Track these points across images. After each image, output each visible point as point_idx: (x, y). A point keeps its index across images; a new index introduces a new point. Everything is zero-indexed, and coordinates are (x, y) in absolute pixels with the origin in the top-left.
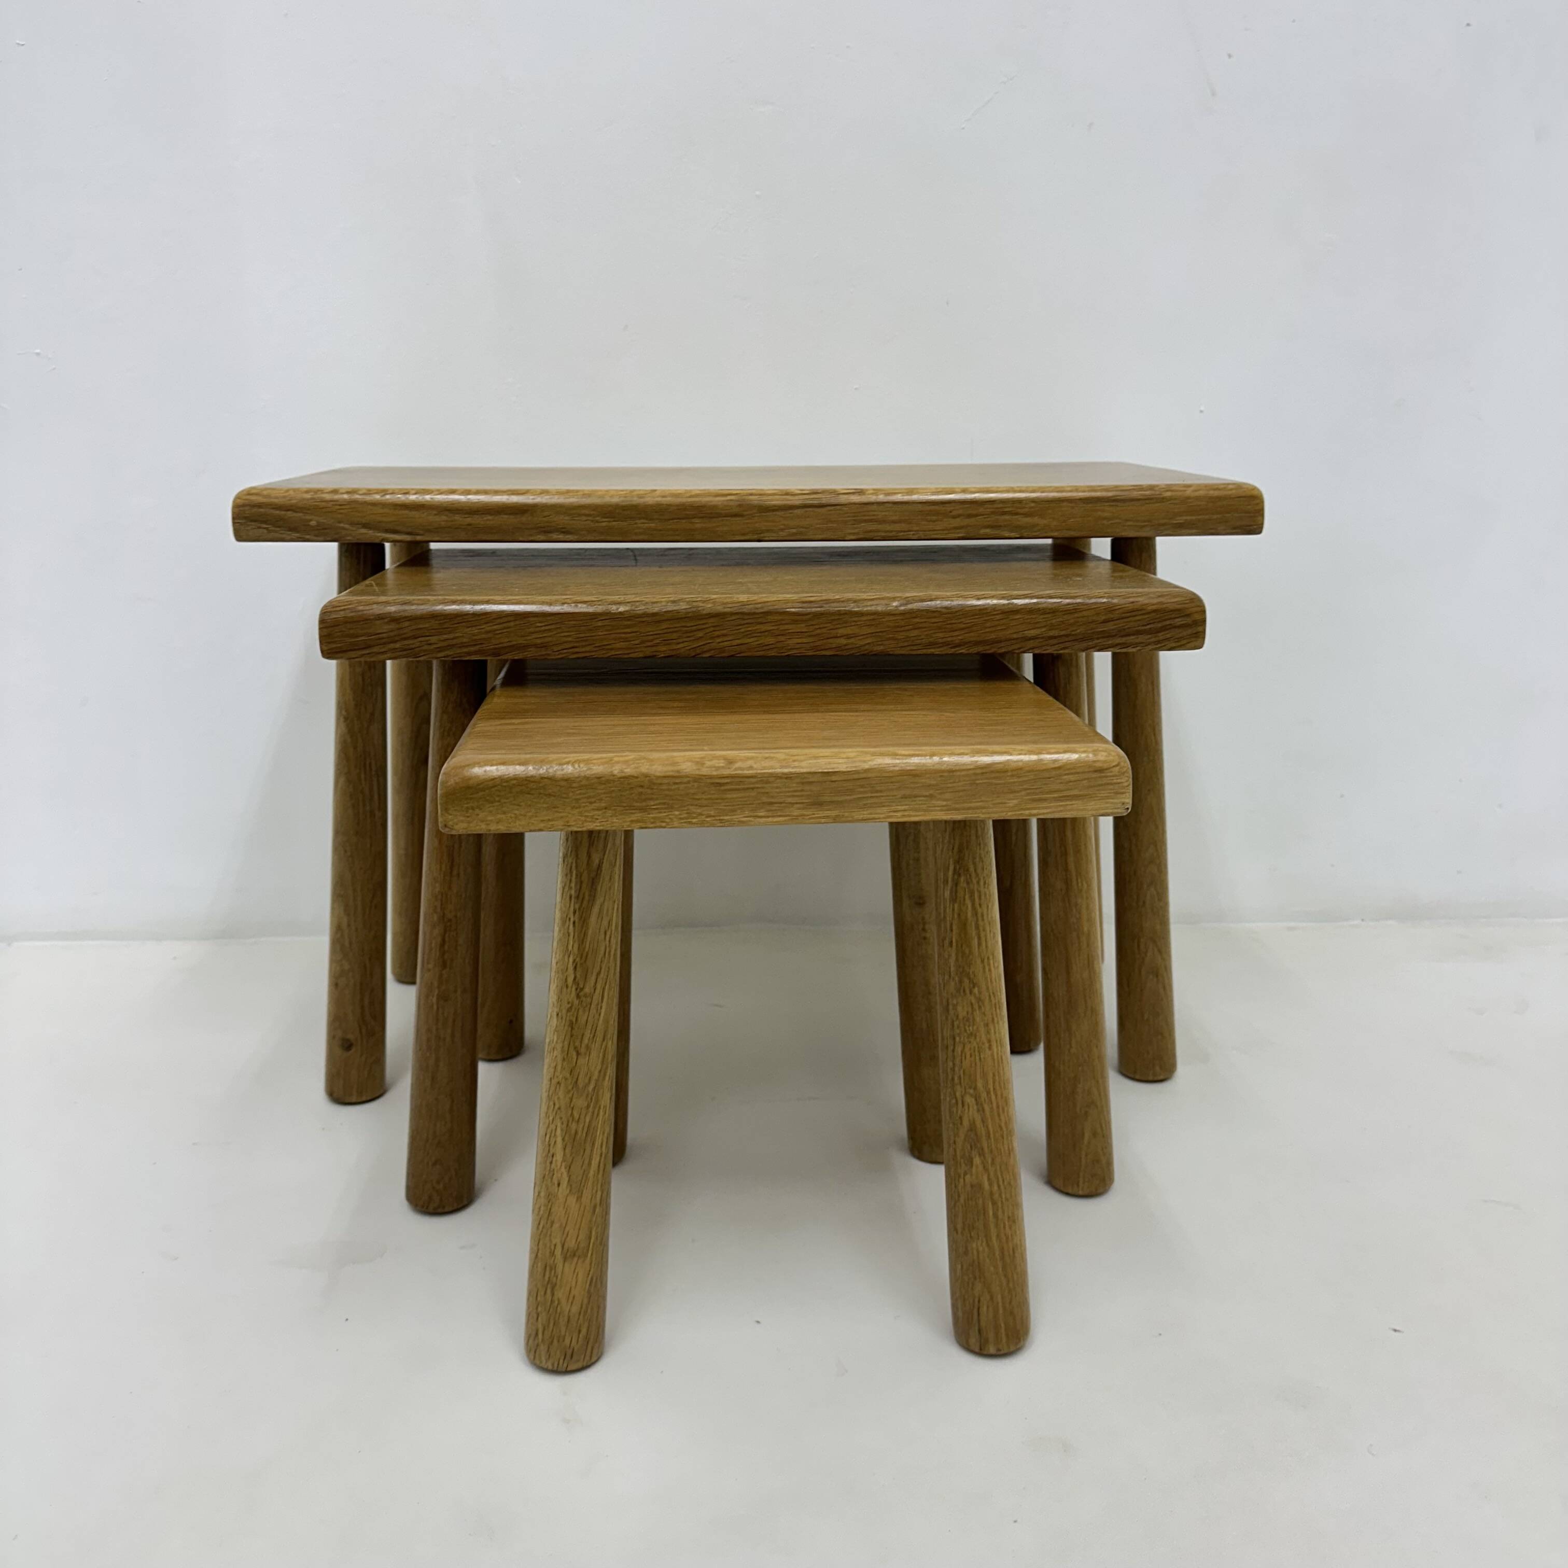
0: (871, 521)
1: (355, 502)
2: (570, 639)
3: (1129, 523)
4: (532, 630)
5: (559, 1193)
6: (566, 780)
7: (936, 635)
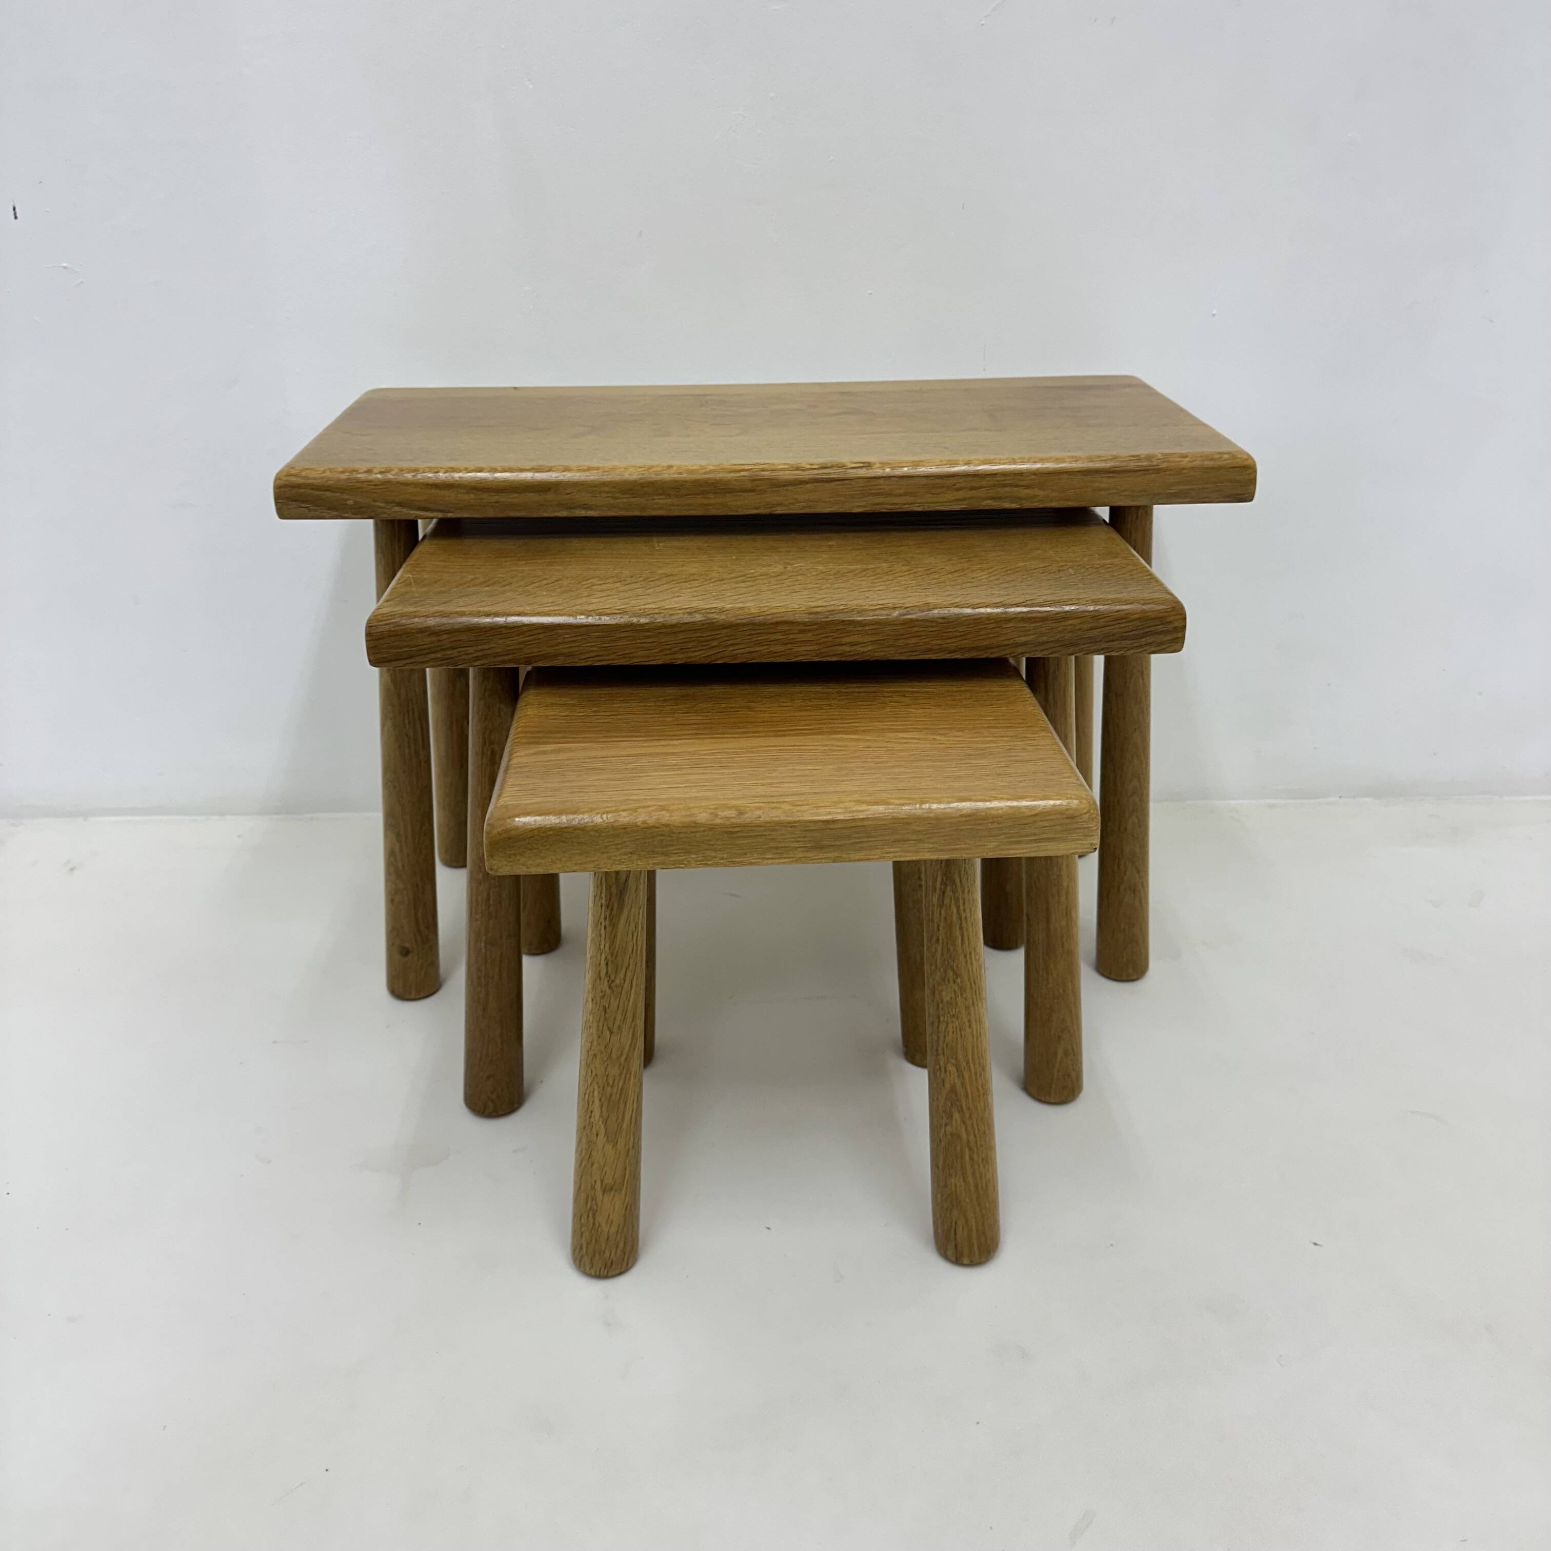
0: (878, 494)
1: (389, 482)
2: (595, 649)
3: (1126, 493)
4: (560, 641)
5: (598, 1141)
6: (596, 831)
7: (934, 642)
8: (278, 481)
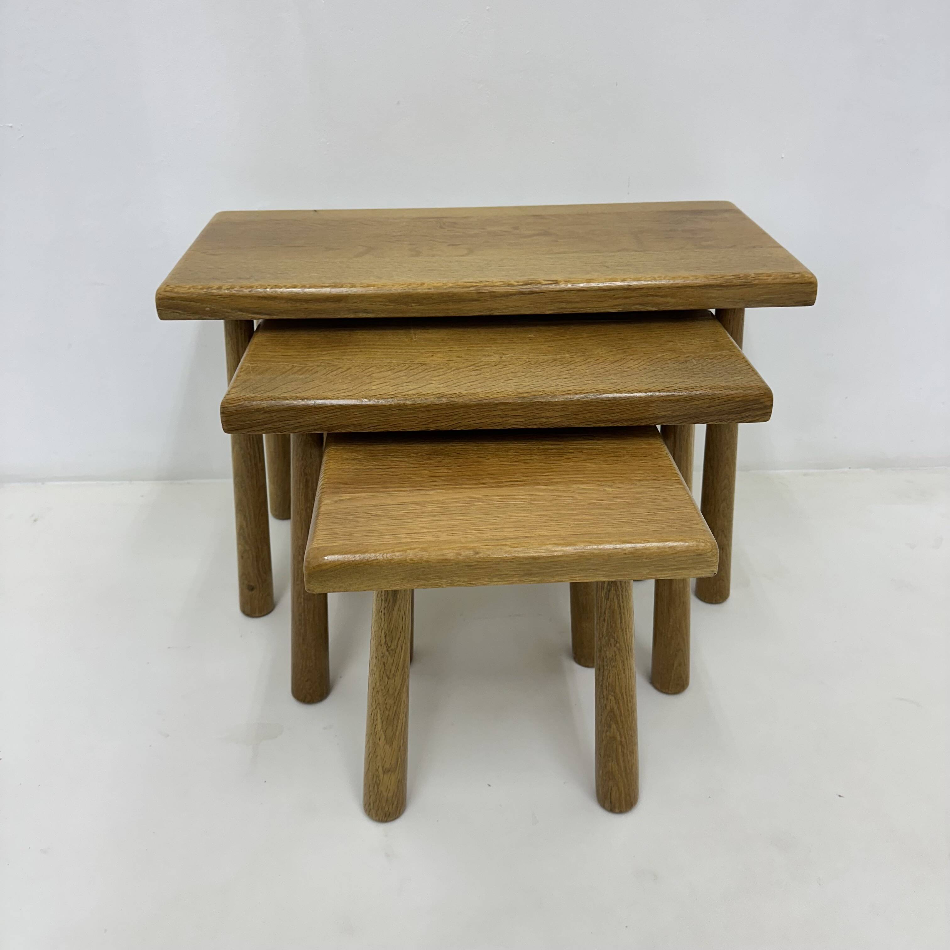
0: (563, 302)
1: (233, 295)
2: (375, 421)
3: (727, 300)
4: (351, 416)
5: (380, 743)
6: (380, 566)
7: (603, 416)
8: (159, 295)
